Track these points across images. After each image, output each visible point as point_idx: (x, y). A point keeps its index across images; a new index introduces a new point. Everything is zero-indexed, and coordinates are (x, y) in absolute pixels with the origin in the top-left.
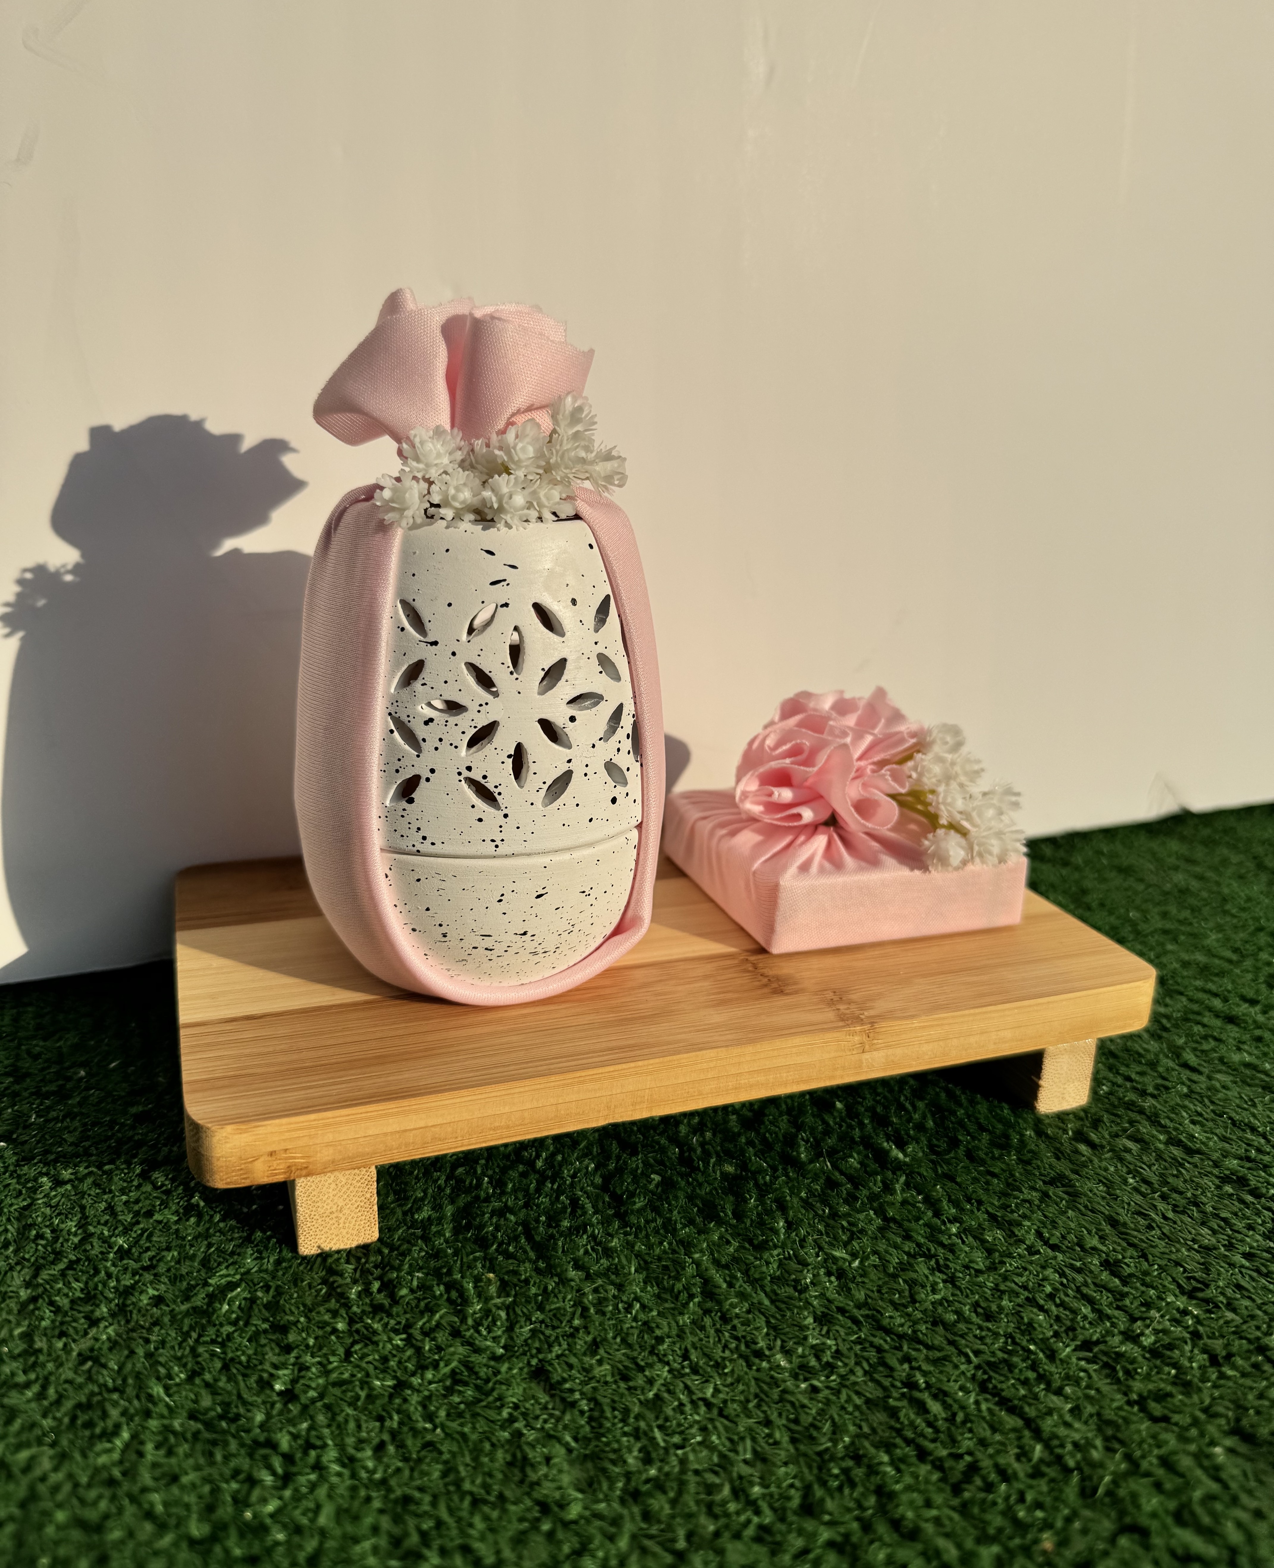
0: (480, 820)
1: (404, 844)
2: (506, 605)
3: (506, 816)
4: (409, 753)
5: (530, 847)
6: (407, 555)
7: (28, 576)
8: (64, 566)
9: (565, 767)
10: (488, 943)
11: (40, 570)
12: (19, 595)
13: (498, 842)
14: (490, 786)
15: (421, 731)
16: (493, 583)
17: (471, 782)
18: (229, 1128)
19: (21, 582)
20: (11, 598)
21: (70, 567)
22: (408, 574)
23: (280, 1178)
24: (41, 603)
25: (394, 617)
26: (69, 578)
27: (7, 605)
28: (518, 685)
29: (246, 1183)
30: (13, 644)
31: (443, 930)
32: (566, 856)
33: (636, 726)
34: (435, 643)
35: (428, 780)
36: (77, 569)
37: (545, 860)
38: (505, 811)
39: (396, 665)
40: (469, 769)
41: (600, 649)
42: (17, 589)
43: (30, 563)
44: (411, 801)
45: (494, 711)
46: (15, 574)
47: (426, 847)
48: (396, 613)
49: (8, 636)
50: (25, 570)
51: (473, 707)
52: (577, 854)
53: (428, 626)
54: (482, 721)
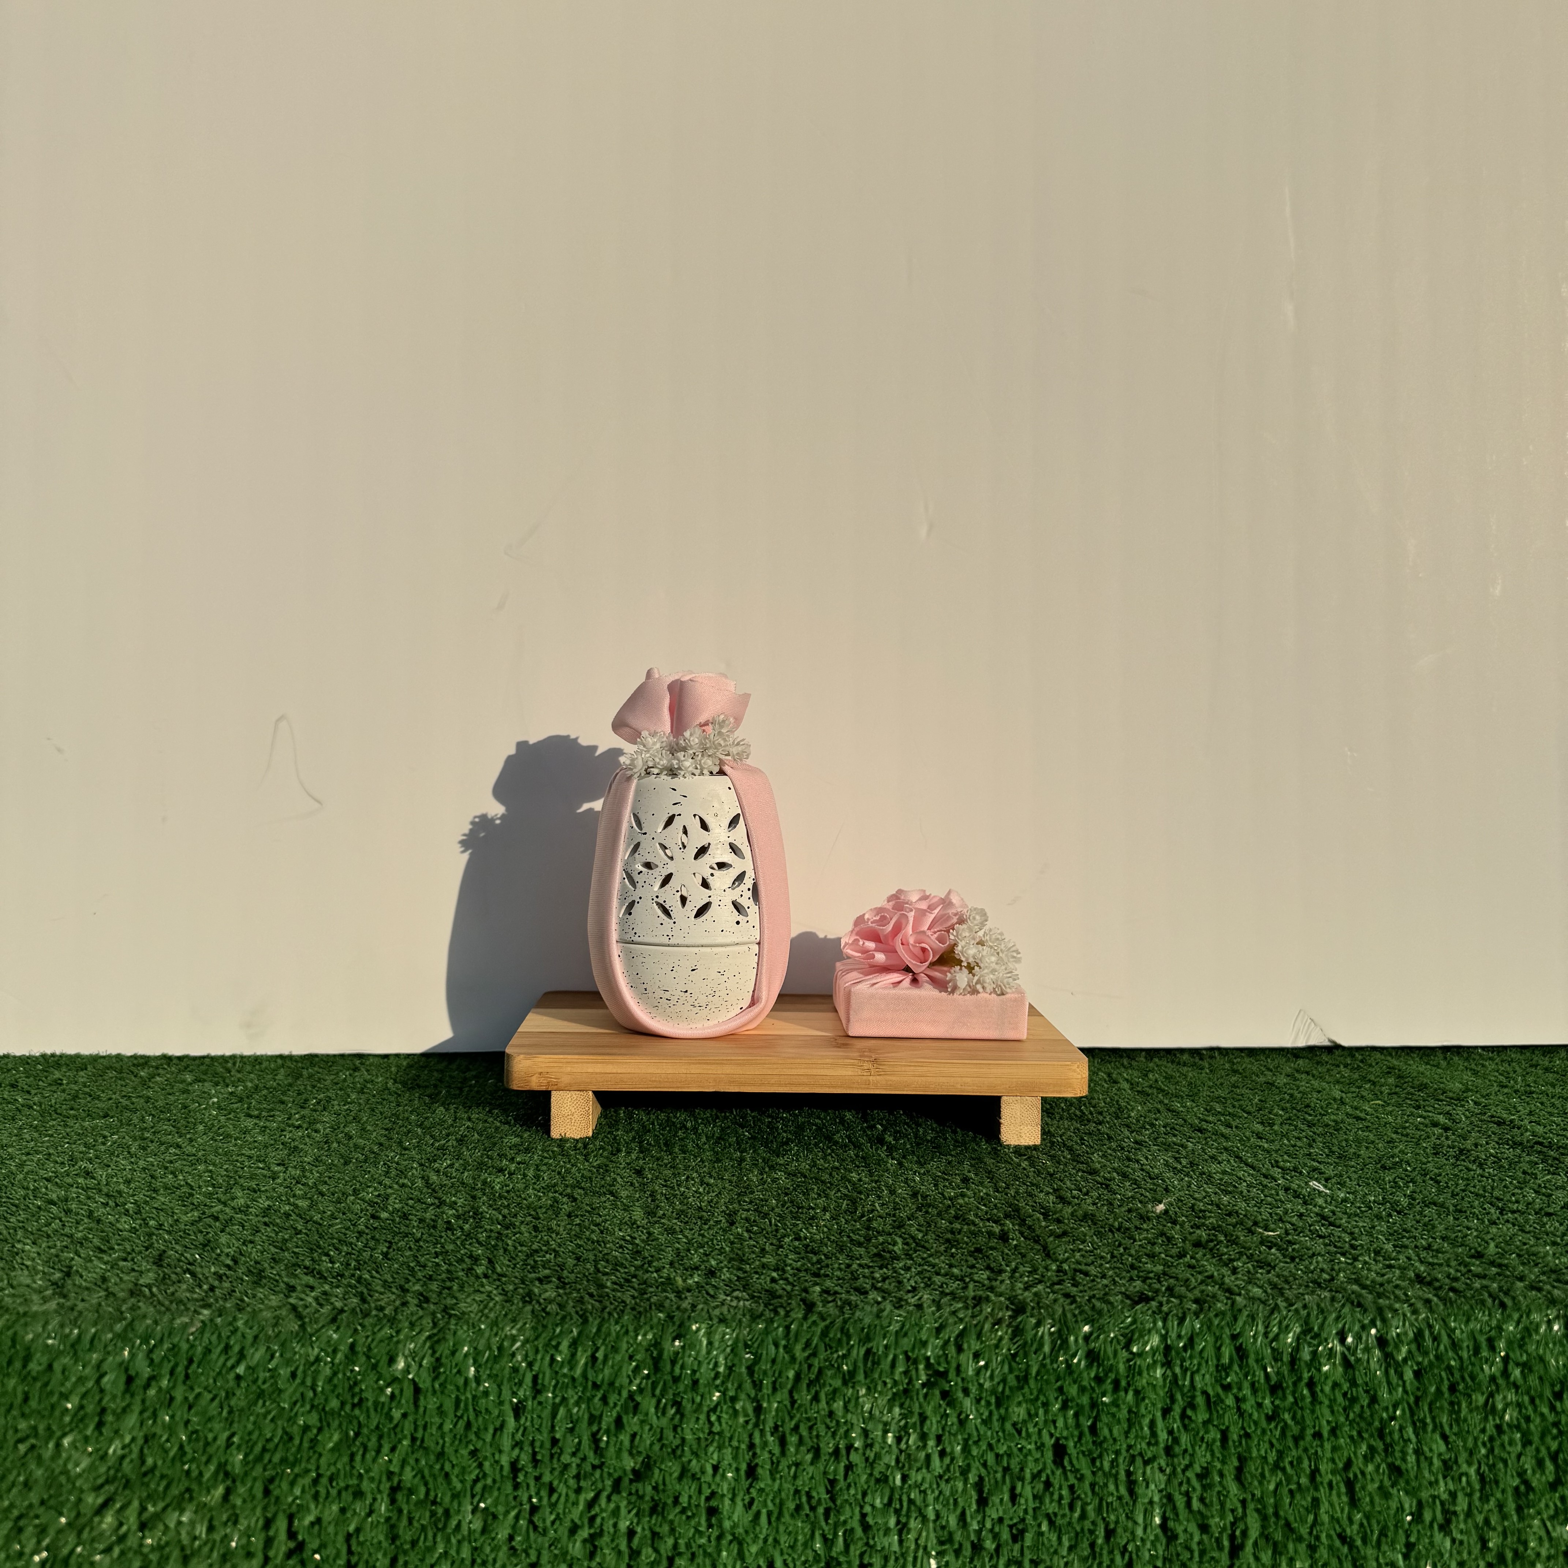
0: (661, 924)
1: (627, 937)
2: (679, 815)
3: (674, 923)
4: (631, 890)
5: (687, 941)
6: (638, 792)
7: (477, 820)
8: (496, 815)
9: (707, 900)
10: (667, 995)
11: (483, 817)
12: (471, 830)
13: (670, 937)
14: (667, 907)
15: (637, 878)
16: (674, 804)
17: (658, 904)
18: (522, 1056)
19: (473, 823)
20: (467, 831)
21: (499, 816)
22: (637, 801)
23: (543, 1088)
24: (482, 835)
25: (629, 821)
26: (498, 822)
27: (464, 835)
28: (683, 855)
29: (527, 1088)
30: (466, 856)
31: (645, 986)
32: (708, 950)
33: (755, 886)
34: (644, 833)
35: (638, 902)
36: (503, 817)
37: (696, 950)
38: (674, 920)
39: (628, 846)
40: (657, 897)
41: (731, 840)
42: (470, 827)
43: (478, 813)
44: (630, 914)
45: (671, 868)
46: (470, 819)
47: (636, 939)
48: (631, 820)
49: (463, 852)
50: (476, 817)
51: (661, 865)
52: (715, 950)
53: (643, 825)
54: (665, 873)
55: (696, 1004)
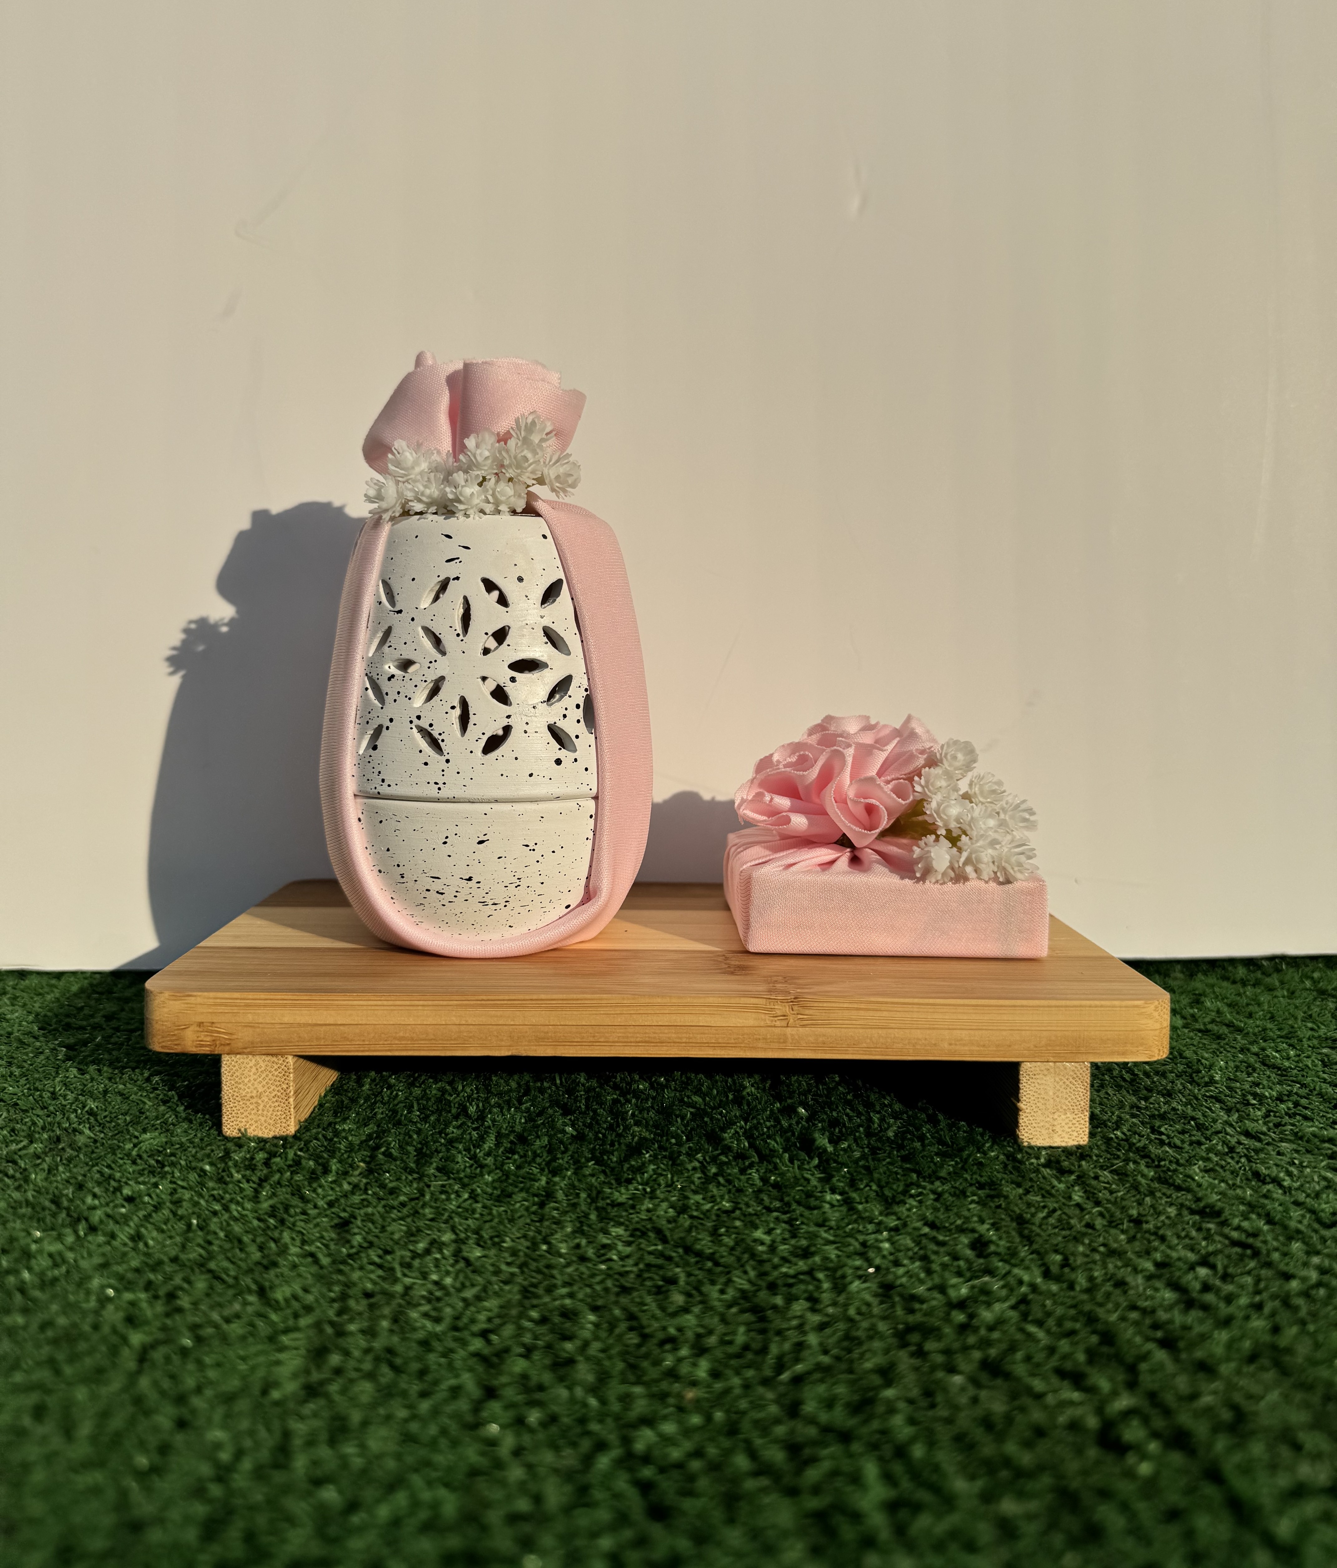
0: (426, 764)
1: (370, 788)
2: (457, 578)
3: (448, 761)
4: (377, 707)
5: (470, 793)
6: (391, 544)
7: (193, 626)
8: (222, 619)
9: (505, 722)
10: (437, 885)
11: (202, 622)
12: (184, 642)
13: (441, 785)
14: (435, 734)
15: (385, 686)
16: (448, 561)
17: (421, 730)
18: (167, 994)
19: (186, 631)
21: (226, 621)
22: (389, 559)
23: (206, 1050)
24: (201, 648)
25: (376, 594)
26: (224, 629)
27: (174, 648)
28: (464, 646)
29: (178, 1049)
30: (176, 681)
31: (401, 870)
32: (507, 807)
33: (589, 702)
34: (400, 612)
35: (388, 728)
36: (232, 623)
37: (486, 807)
38: (447, 757)
39: (374, 634)
40: (419, 717)
41: (546, 622)
42: (182, 636)
43: (194, 616)
44: (375, 748)
45: (443, 667)
46: (183, 624)
47: (384, 790)
48: (378, 590)
49: (172, 673)
50: (191, 622)
51: (425, 664)
52: (519, 807)
53: (397, 598)
54: (432, 676)
55: (487, 899)
